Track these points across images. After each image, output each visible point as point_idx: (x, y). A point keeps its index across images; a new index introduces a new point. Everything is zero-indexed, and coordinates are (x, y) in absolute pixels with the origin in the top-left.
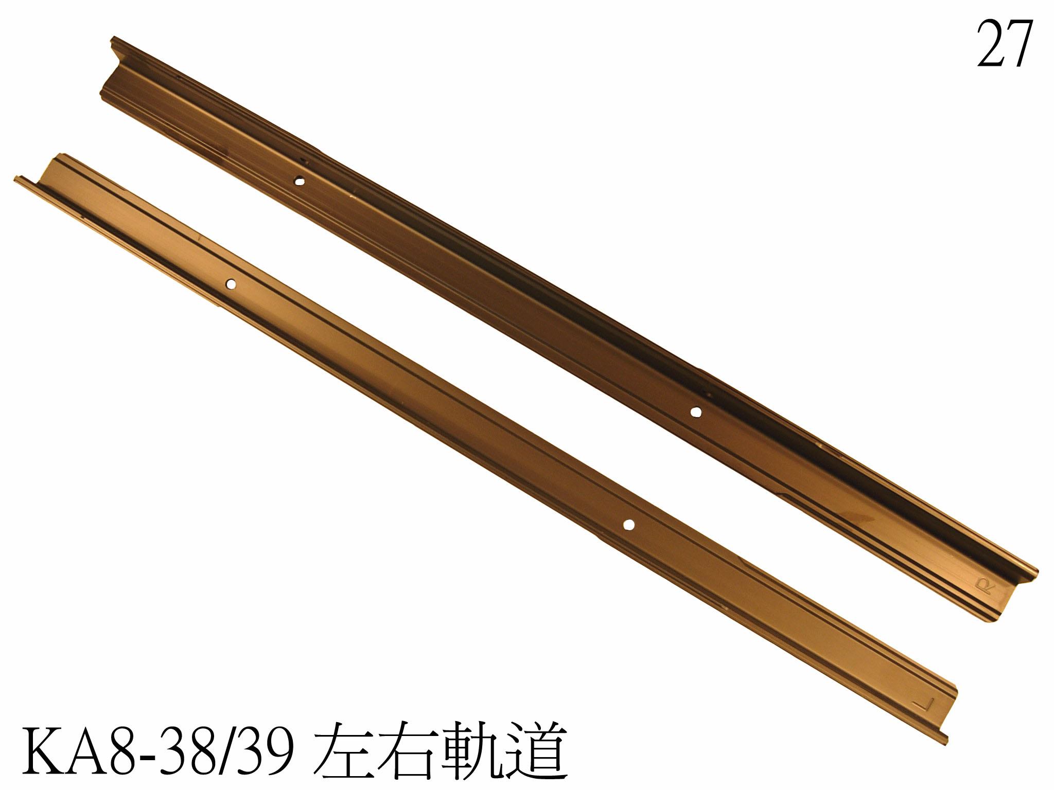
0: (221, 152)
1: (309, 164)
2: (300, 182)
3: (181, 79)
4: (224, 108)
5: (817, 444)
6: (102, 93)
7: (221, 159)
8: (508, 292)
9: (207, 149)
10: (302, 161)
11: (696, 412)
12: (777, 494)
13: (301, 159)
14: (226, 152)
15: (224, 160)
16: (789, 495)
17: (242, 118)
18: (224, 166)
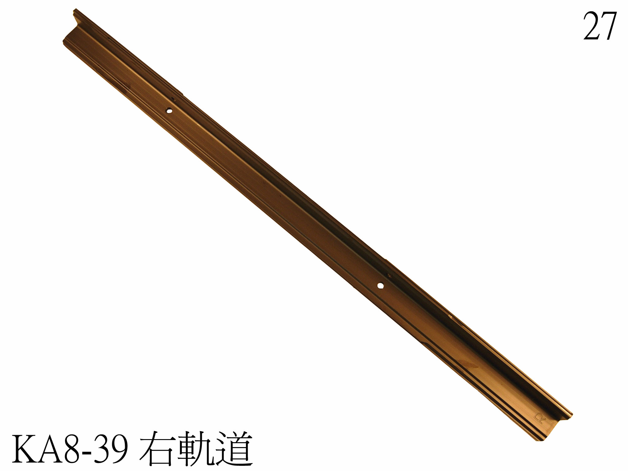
0: (126, 86)
1: (176, 101)
2: (169, 111)
3: (110, 40)
4: (132, 61)
5: (449, 316)
6: (64, 41)
7: (126, 91)
8: (280, 196)
9: (119, 83)
10: (172, 99)
11: (381, 286)
12: (422, 343)
13: (172, 98)
14: (129, 88)
15: (127, 92)
16: (428, 344)
17: (142, 69)
18: (127, 95)
